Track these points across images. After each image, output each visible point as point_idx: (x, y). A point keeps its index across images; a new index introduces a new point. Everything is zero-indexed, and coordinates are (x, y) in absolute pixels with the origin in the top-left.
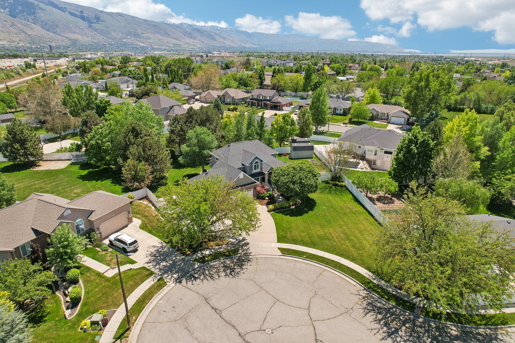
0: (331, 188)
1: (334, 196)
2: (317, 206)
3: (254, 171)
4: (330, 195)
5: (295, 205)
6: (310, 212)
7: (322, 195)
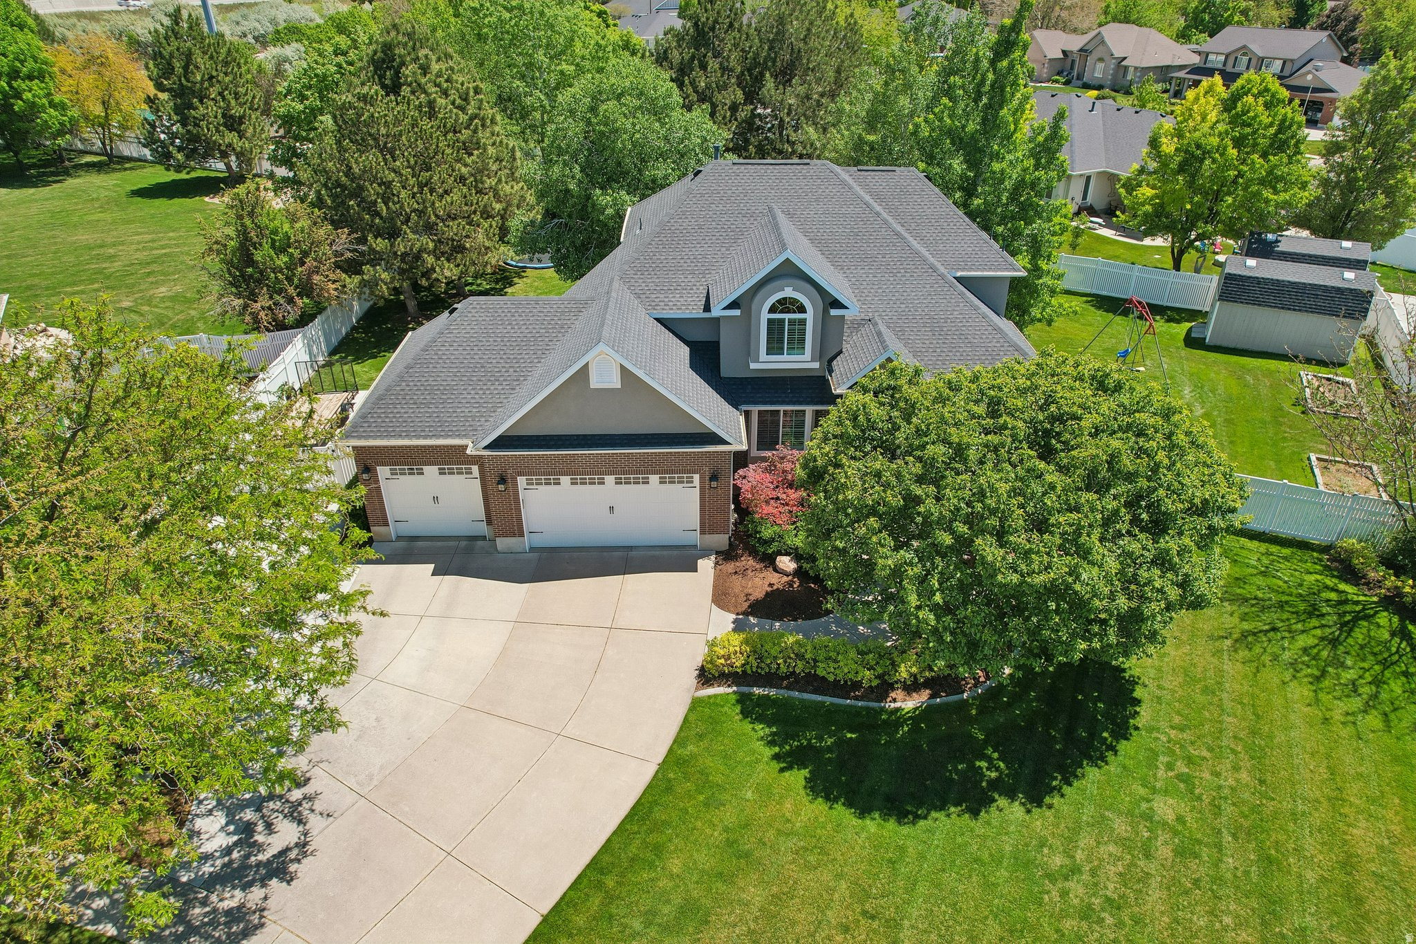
0: (1348, 627)
1: (1339, 709)
2: (1113, 766)
3: (765, 362)
4: (1300, 691)
5: (936, 684)
6: (1010, 811)
7: (1233, 668)
